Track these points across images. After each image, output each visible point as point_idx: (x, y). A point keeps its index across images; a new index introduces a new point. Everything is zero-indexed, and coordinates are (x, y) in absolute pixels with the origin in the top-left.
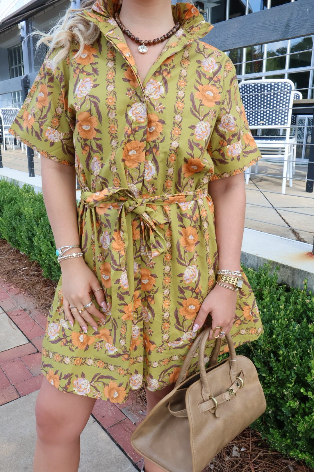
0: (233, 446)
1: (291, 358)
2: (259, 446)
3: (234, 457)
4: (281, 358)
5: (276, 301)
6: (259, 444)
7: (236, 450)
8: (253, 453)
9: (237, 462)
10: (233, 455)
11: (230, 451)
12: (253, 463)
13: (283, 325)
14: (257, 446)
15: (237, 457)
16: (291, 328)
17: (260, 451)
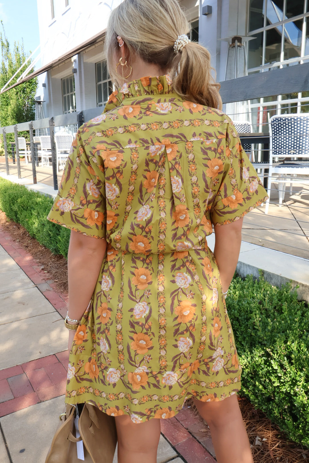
0: (256, 436)
1: (302, 361)
2: (279, 438)
3: (257, 445)
4: (293, 361)
5: (294, 315)
6: (279, 436)
7: (259, 440)
8: (273, 443)
9: (259, 450)
10: (256, 444)
11: (253, 441)
12: (273, 450)
13: (296, 335)
14: (277, 438)
15: (259, 446)
16: (304, 337)
17: (279, 441)
